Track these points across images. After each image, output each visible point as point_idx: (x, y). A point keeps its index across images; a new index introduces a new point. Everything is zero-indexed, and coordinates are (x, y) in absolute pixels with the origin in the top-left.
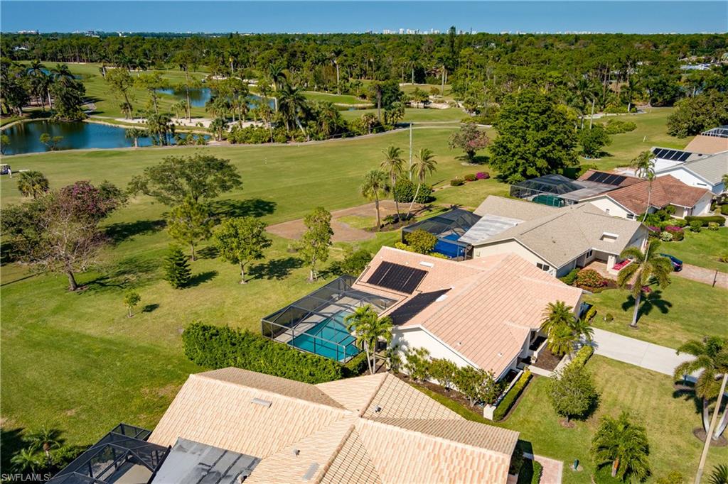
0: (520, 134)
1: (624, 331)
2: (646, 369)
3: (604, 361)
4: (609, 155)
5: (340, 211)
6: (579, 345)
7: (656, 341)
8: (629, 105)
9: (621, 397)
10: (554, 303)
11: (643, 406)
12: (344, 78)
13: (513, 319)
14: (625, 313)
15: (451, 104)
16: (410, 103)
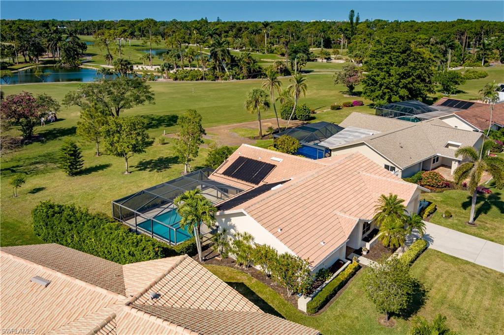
0: (385, 69)
1: (461, 228)
2: (481, 266)
3: (438, 256)
4: (464, 93)
5: (235, 124)
6: (415, 239)
7: (493, 238)
8: (483, 61)
9: (450, 296)
10: (387, 196)
11: (474, 306)
12: (270, 43)
13: (345, 210)
14: (464, 211)
15: (347, 60)
16: (317, 60)
